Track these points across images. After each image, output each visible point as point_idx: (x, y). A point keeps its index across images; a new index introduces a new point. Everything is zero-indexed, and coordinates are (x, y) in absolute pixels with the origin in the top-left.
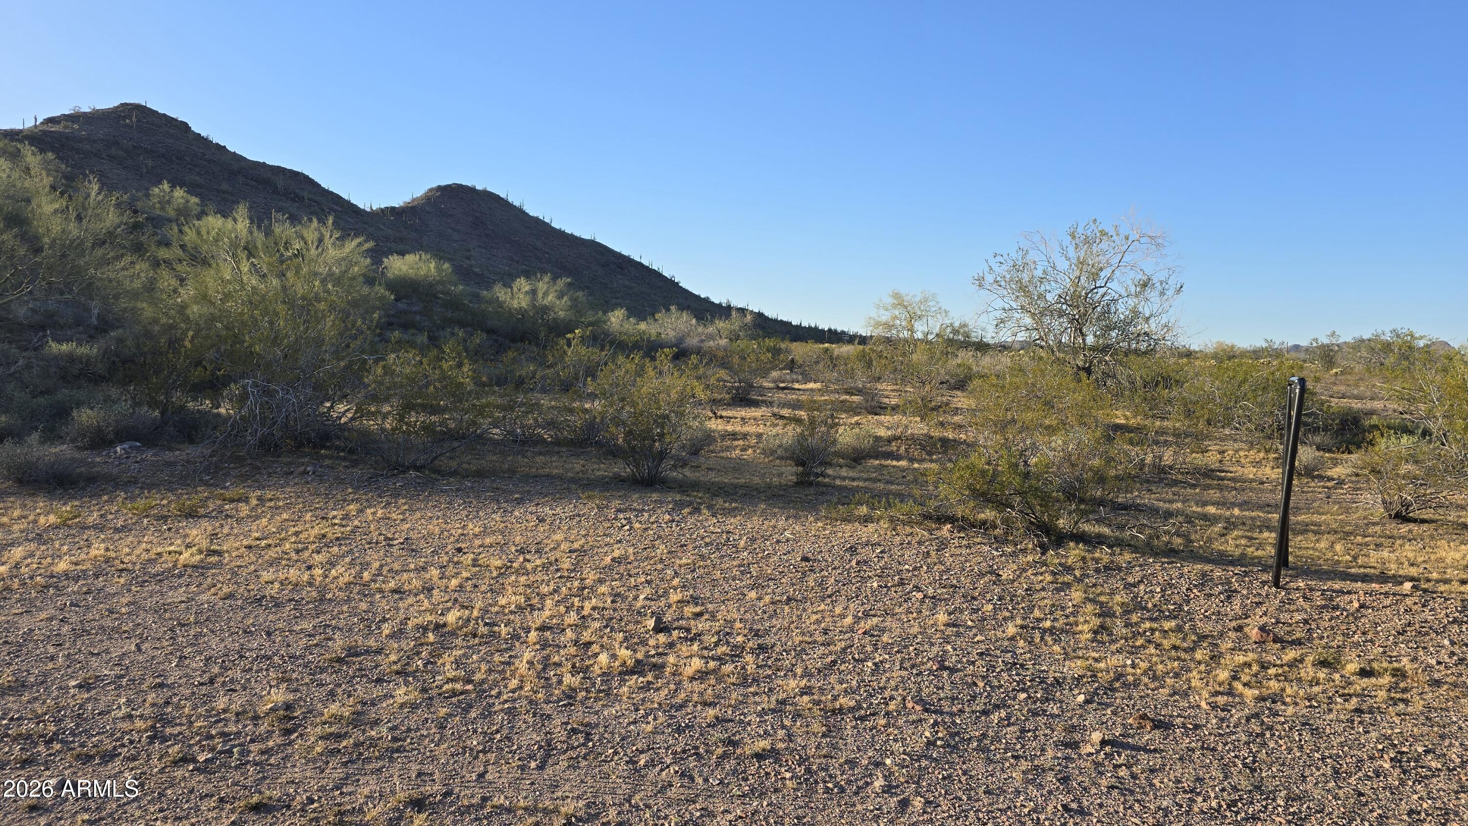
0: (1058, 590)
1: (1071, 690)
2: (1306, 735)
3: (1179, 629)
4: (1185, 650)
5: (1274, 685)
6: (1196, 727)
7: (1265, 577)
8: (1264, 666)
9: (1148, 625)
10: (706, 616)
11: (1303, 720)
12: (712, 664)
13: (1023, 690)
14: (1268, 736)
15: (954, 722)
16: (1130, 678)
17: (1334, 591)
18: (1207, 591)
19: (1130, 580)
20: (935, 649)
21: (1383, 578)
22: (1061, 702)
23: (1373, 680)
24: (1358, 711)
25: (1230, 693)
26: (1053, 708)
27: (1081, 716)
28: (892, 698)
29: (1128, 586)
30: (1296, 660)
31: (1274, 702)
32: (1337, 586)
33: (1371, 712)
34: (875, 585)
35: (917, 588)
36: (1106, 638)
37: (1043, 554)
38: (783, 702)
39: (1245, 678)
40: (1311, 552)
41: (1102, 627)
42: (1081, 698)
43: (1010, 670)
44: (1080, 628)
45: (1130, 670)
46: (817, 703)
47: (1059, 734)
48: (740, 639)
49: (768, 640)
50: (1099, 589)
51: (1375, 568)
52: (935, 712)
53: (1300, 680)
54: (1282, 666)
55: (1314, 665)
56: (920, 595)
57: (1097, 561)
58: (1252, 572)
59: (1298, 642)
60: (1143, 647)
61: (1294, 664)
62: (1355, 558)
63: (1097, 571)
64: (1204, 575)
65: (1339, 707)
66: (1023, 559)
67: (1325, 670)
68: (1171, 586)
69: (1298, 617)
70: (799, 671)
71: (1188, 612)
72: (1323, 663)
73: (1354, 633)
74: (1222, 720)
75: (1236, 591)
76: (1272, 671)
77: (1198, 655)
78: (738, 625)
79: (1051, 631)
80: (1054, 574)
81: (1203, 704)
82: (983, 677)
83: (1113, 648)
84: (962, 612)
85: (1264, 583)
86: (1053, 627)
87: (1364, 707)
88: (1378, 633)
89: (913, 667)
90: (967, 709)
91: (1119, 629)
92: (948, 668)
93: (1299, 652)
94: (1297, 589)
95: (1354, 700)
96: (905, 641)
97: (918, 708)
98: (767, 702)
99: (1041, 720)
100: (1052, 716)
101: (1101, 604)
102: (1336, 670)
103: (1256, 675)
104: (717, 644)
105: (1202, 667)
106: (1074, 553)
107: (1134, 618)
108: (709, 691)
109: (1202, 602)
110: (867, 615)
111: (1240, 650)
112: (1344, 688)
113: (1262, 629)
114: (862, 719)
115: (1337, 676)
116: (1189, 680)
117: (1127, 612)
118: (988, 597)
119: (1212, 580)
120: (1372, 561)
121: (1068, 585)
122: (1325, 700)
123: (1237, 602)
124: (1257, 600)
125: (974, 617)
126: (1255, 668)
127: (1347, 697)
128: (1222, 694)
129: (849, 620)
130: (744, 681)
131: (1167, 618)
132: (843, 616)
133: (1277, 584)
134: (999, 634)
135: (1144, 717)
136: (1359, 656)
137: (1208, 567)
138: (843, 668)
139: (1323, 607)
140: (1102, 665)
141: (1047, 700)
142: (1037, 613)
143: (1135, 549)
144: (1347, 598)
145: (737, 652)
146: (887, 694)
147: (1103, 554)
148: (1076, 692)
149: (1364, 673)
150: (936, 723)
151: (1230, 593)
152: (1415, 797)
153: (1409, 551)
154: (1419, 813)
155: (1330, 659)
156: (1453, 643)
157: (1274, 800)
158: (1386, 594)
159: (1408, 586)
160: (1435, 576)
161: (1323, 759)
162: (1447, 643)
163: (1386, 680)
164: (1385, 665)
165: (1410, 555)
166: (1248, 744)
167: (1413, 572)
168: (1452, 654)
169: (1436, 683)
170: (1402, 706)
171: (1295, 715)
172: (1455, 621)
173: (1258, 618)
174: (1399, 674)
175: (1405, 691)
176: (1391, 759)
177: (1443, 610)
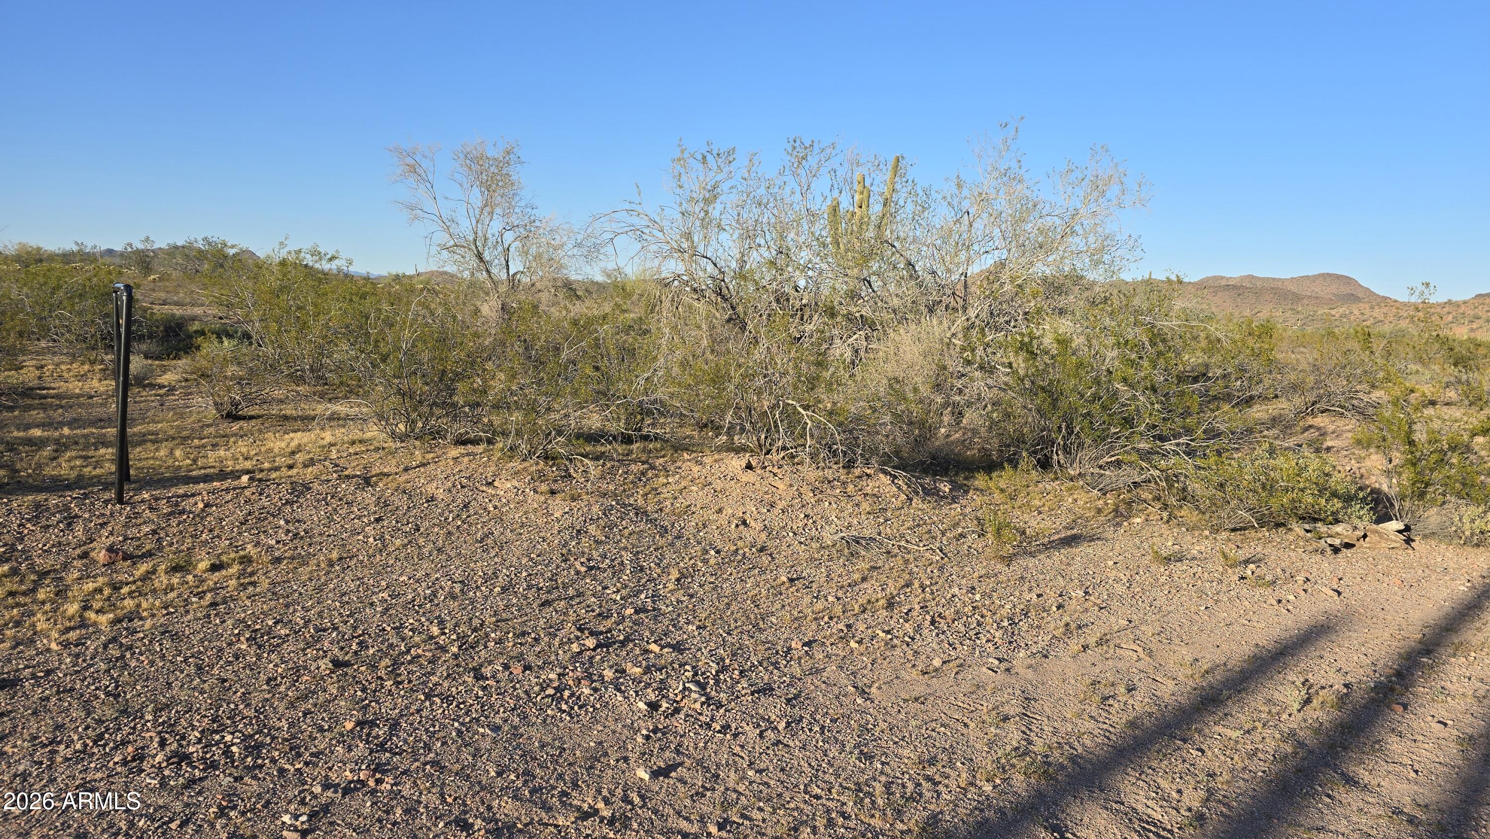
2: (167, 644)
4: (24, 594)
5: (129, 603)
6: (48, 672)
7: (107, 496)
8: (116, 587)
11: (161, 629)
14: (128, 656)
17: (178, 497)
18: (43, 523)
21: (223, 475)
23: (224, 572)
24: (214, 604)
25: (82, 625)
30: (148, 572)
31: (131, 620)
32: (181, 492)
33: (225, 603)
39: (97, 605)
40: (152, 462)
51: (213, 467)
53: (154, 591)
54: (134, 582)
55: (166, 573)
58: (93, 493)
59: (150, 554)
61: (145, 578)
62: (195, 461)
64: (37, 506)
65: (195, 606)
67: (178, 575)
69: (146, 529)
71: (23, 551)
72: (175, 569)
73: (202, 532)
74: (77, 655)
75: (77, 516)
76: (125, 590)
77: (41, 595)
81: (54, 647)
85: (106, 502)
87: (219, 599)
88: (223, 527)
93: (150, 564)
94: (142, 501)
95: (209, 595)
102: (189, 572)
103: (108, 599)
105: (47, 607)
109: (39, 536)
111: (88, 577)
112: (198, 587)
113: (110, 549)
115: (190, 578)
116: (33, 625)
119: (47, 509)
120: (211, 461)
122: (182, 604)
123: (79, 527)
124: (100, 521)
126: (107, 592)
127: (201, 595)
128: (72, 629)
133: (120, 500)
136: (209, 553)
137: (41, 497)
139: (171, 514)
144: (192, 501)
149: (215, 568)
151: (70, 520)
152: (271, 666)
153: (242, 447)
154: (276, 679)
155: (182, 563)
156: (287, 522)
157: (142, 717)
158: (227, 490)
159: (245, 478)
160: (266, 465)
161: (186, 660)
162: (282, 522)
163: (235, 569)
164: (232, 555)
165: (244, 450)
166: (108, 671)
167: (248, 465)
168: (288, 531)
169: (278, 560)
170: (251, 589)
171: (154, 626)
172: (287, 502)
173: (104, 540)
174: (246, 560)
175: (252, 574)
176: (248, 640)
177: (276, 496)
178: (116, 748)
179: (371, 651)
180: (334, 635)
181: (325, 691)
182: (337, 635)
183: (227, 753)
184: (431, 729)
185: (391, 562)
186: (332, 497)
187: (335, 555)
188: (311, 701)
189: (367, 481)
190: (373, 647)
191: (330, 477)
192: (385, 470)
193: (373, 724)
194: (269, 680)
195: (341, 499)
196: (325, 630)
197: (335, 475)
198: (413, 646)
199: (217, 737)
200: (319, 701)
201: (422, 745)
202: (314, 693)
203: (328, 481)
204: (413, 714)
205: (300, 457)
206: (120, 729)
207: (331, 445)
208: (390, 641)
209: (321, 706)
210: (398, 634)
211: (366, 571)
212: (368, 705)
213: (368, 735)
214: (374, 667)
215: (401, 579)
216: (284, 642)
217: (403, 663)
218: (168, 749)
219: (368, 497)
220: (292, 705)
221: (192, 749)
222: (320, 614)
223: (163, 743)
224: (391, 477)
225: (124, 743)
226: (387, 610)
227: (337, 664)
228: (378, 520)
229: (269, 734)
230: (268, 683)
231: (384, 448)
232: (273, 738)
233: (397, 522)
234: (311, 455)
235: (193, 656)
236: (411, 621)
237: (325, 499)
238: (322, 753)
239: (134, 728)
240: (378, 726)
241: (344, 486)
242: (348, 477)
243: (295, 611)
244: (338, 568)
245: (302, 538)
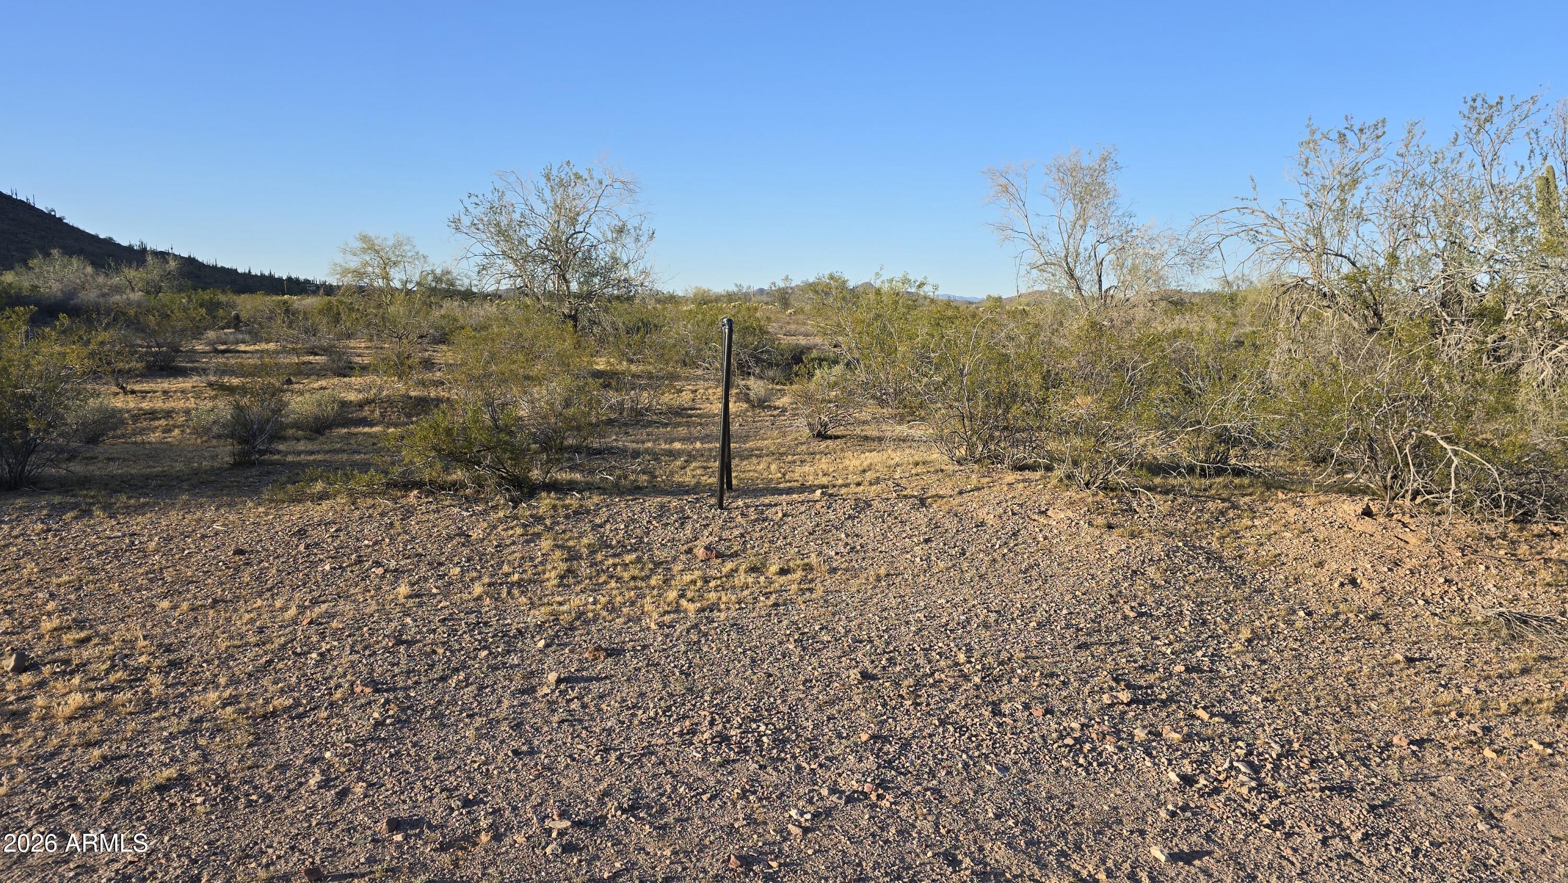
0: (528, 542)
1: (533, 637)
2: (734, 635)
3: (639, 560)
4: (642, 579)
5: (713, 596)
6: (644, 647)
7: (713, 501)
8: (706, 581)
9: (611, 561)
10: (96, 640)
11: (731, 622)
12: (100, 696)
13: (485, 648)
14: (703, 642)
15: (408, 697)
16: (590, 615)
17: (764, 506)
18: (665, 520)
19: (598, 521)
20: (393, 625)
21: (803, 489)
22: (522, 651)
23: (789, 576)
24: (776, 605)
25: (677, 611)
26: (514, 659)
27: (540, 660)
28: (338, 686)
29: (595, 527)
30: (732, 570)
31: (711, 611)
32: (767, 501)
33: (785, 604)
34: (327, 567)
35: (378, 564)
36: (571, 580)
37: (514, 508)
38: (200, 720)
39: (690, 594)
40: (751, 474)
41: (569, 571)
42: (541, 644)
43: (473, 630)
44: (547, 576)
45: (590, 607)
46: (245, 711)
47: (517, 683)
48: (143, 659)
49: (183, 654)
50: (568, 534)
51: (797, 481)
52: (387, 691)
53: (733, 587)
54: (721, 577)
55: (746, 572)
56: (380, 571)
57: (567, 507)
58: (703, 498)
59: (736, 554)
60: (606, 583)
61: (729, 575)
62: (784, 475)
63: (567, 517)
64: (662, 506)
65: (761, 604)
66: (493, 516)
67: (754, 575)
68: (633, 521)
69: (736, 532)
70: (222, 681)
71: (648, 544)
72: (753, 569)
73: (778, 539)
74: (667, 636)
75: (688, 517)
76: (712, 584)
77: (653, 582)
78: (141, 643)
79: (519, 584)
80: (525, 526)
81: (653, 626)
82: (444, 643)
83: (578, 589)
84: (426, 580)
85: (711, 507)
86: (521, 580)
87: (780, 601)
88: (795, 536)
89: (365, 648)
90: (423, 679)
91: (584, 569)
92: (406, 642)
93: (735, 563)
94: (737, 508)
95: (774, 596)
96: (359, 621)
97: (368, 690)
98: (174, 725)
99: (500, 673)
100: (512, 667)
101: (569, 549)
102: (762, 573)
103: (699, 591)
104: (107, 672)
105: (655, 592)
106: (545, 502)
107: (599, 557)
108: (95, 728)
109: (660, 532)
110: (315, 602)
111: (689, 570)
112: (766, 587)
113: (707, 548)
114: (300, 717)
115: (762, 579)
116: (642, 606)
117: (593, 553)
118: (456, 560)
119: (669, 510)
120: (796, 476)
121: (538, 535)
122: (751, 601)
123: (689, 527)
124: (704, 523)
125: (439, 583)
126: (699, 584)
127: (767, 595)
128: (668, 612)
129: (293, 611)
130: (147, 706)
131: (629, 552)
132: (284, 609)
133: (721, 507)
134: (466, 596)
135: (598, 649)
136: (780, 558)
137: (666, 499)
138: (280, 665)
139: (756, 520)
140: (565, 608)
141: (509, 652)
142: (506, 568)
143: (601, 489)
144: (774, 510)
145: (138, 676)
146: (332, 684)
147: (573, 500)
148: (538, 638)
149: (783, 572)
150: (387, 701)
151: (684, 520)
152: (810, 668)
153: (824, 463)
154: (811, 681)
155: (759, 565)
156: (847, 536)
157: (702, 697)
158: (802, 503)
159: (818, 492)
160: (840, 482)
161: (744, 652)
162: (843, 536)
163: (799, 574)
164: (798, 562)
165: (825, 467)
166: (686, 652)
167: (825, 480)
168: (847, 544)
169: (834, 571)
170: (808, 594)
171: (727, 618)
172: (850, 517)
173: (704, 540)
174: (808, 568)
175: (811, 581)
176: (795, 641)
177: (842, 509)
178: (678, 720)
179: (898, 668)
180: (868, 647)
181: (851, 700)
182: (871, 648)
183: (758, 742)
184: (939, 756)
185: (933, 583)
186: (889, 515)
187: (882, 571)
188: (837, 707)
189: (923, 502)
190: (900, 664)
191: (890, 496)
192: (941, 493)
193: (885, 740)
194: (806, 681)
195: (896, 518)
196: (861, 642)
197: (894, 495)
198: (938, 670)
199: (754, 726)
200: (843, 709)
201: (927, 770)
202: (841, 700)
203: (888, 499)
204: (924, 737)
205: (869, 476)
206: (683, 704)
207: (897, 465)
208: (918, 662)
209: (845, 714)
210: (925, 655)
211: (908, 590)
212: (886, 721)
213: (880, 749)
214: (897, 684)
215: (939, 602)
216: (824, 648)
217: (925, 686)
218: (715, 728)
219: (920, 518)
220: (820, 709)
221: (733, 733)
222: (860, 627)
223: (712, 723)
224: (945, 500)
225: (685, 717)
226: (920, 630)
227: (865, 675)
228: (927, 541)
229: (796, 732)
230: (804, 684)
231: (942, 471)
232: (798, 736)
233: (945, 544)
234: (878, 474)
235: (750, 649)
236: (940, 645)
237: (882, 517)
238: (836, 758)
239: (694, 705)
240: (890, 743)
241: (900, 505)
242: (905, 497)
243: (840, 620)
244: (884, 583)
245: (857, 552)
